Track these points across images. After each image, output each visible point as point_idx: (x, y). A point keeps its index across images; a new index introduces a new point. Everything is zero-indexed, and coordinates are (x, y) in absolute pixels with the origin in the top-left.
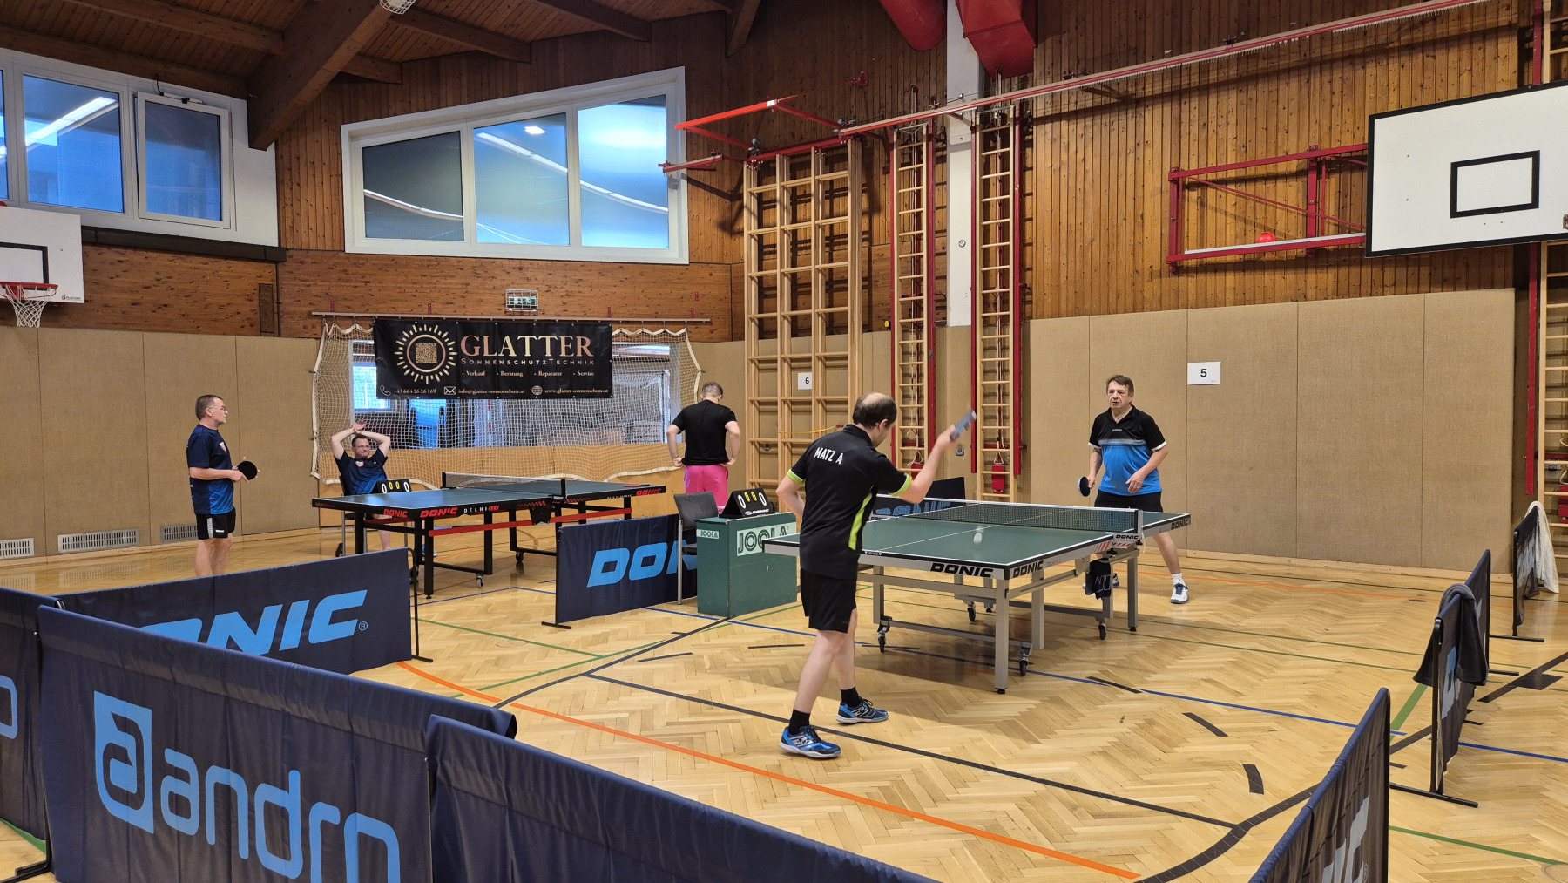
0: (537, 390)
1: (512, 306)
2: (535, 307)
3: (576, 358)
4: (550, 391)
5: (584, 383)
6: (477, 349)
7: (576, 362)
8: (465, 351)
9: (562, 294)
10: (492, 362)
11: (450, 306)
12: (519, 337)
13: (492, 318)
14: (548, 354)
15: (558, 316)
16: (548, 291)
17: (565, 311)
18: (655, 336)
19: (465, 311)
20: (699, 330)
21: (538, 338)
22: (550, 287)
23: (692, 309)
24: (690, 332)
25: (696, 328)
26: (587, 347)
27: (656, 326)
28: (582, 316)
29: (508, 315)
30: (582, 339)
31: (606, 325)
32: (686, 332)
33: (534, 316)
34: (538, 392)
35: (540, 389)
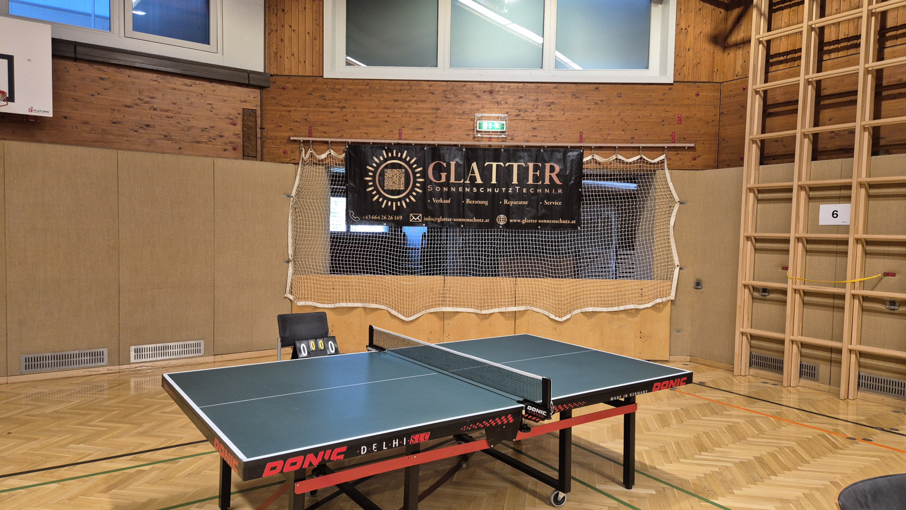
0: (502, 219)
1: (482, 132)
2: (504, 133)
3: (543, 186)
4: (515, 221)
5: (551, 213)
6: (444, 175)
7: (543, 191)
8: (432, 178)
9: (532, 118)
10: (457, 189)
11: (420, 131)
12: (486, 164)
13: (459, 143)
14: (515, 181)
15: (528, 141)
16: (517, 116)
17: (534, 136)
18: (630, 163)
19: (434, 137)
20: (678, 157)
21: (505, 164)
22: (520, 111)
23: (673, 133)
24: (670, 159)
25: (676, 154)
26: (556, 175)
27: (631, 152)
28: (552, 142)
29: (476, 141)
30: (551, 165)
31: (576, 151)
32: (665, 158)
33: (503, 141)
34: (502, 221)
35: (505, 218)
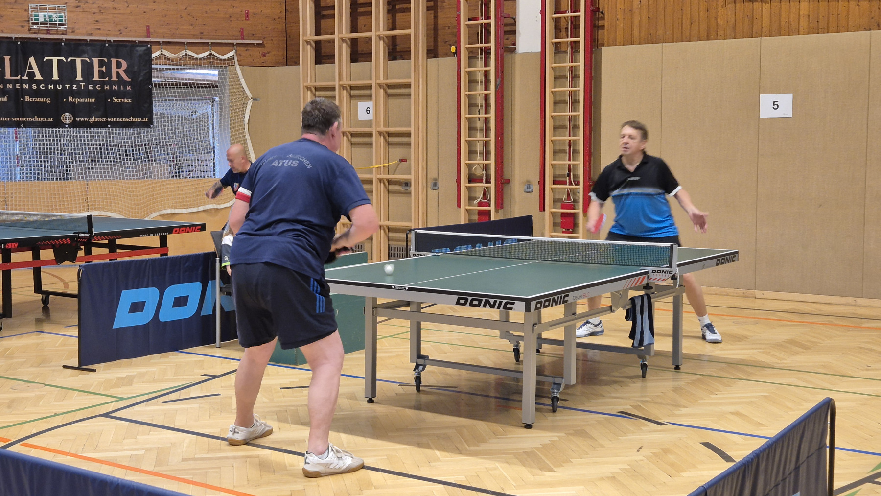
0: (67, 118)
1: (36, 24)
2: (63, 25)
3: (111, 83)
4: (82, 119)
5: (120, 111)
7: (111, 87)
9: (94, 10)
10: (14, 86)
12: (46, 59)
13: (13, 36)
14: (79, 77)
15: (91, 34)
16: (77, 7)
17: (97, 29)
18: (200, 59)
20: (247, 54)
21: (67, 59)
22: (80, 2)
23: (241, 29)
24: (240, 55)
25: (246, 50)
26: (124, 71)
27: (201, 48)
28: (117, 36)
29: (32, 33)
30: (117, 61)
31: (144, 46)
32: (235, 54)
33: (63, 34)
34: (67, 120)
35: (71, 117)
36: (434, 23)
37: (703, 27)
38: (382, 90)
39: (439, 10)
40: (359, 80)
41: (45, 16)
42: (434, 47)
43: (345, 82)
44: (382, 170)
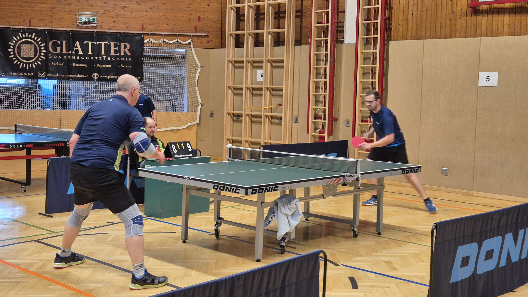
0: (96, 75)
1: (81, 23)
2: (95, 24)
3: (120, 56)
4: (104, 77)
6: (59, 49)
7: (120, 59)
8: (51, 50)
9: (113, 16)
10: (67, 57)
11: (42, 21)
12: (85, 42)
13: (68, 29)
14: (103, 53)
15: (110, 29)
16: (104, 14)
17: (114, 26)
18: (171, 44)
19: (52, 25)
20: (199, 40)
21: (96, 43)
22: (105, 11)
23: (196, 27)
24: (194, 42)
25: (198, 39)
26: (128, 50)
27: (172, 37)
28: (125, 30)
29: (78, 28)
30: (124, 44)
31: (140, 36)
32: (191, 41)
33: (95, 29)
34: (96, 77)
35: (98, 75)
36: (301, 24)
37: (448, 30)
38: (269, 64)
39: (303, 18)
40: (258, 57)
41: (85, 19)
42: (300, 39)
43: (250, 58)
44: (268, 109)
